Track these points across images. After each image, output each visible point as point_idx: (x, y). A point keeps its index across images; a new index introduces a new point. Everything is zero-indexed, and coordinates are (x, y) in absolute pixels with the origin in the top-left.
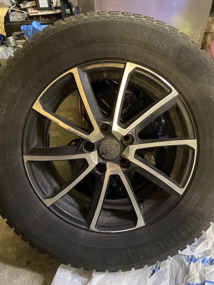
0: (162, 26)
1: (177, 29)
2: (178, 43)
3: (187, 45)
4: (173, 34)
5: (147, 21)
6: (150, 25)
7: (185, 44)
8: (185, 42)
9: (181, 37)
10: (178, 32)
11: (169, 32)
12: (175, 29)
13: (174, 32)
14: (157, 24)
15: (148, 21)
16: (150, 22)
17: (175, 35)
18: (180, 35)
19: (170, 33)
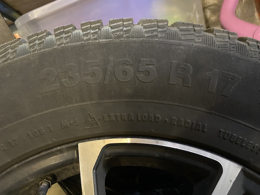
0: (125, 29)
1: (162, 21)
2: (181, 49)
3: (204, 45)
4: (159, 35)
5: (85, 33)
6: (96, 39)
7: (197, 44)
8: (197, 41)
9: (182, 33)
10: (169, 25)
11: (146, 35)
12: (158, 21)
13: (159, 30)
14: (112, 28)
15: (88, 31)
16: (92, 31)
17: (164, 35)
18: (175, 29)
19: (150, 34)
